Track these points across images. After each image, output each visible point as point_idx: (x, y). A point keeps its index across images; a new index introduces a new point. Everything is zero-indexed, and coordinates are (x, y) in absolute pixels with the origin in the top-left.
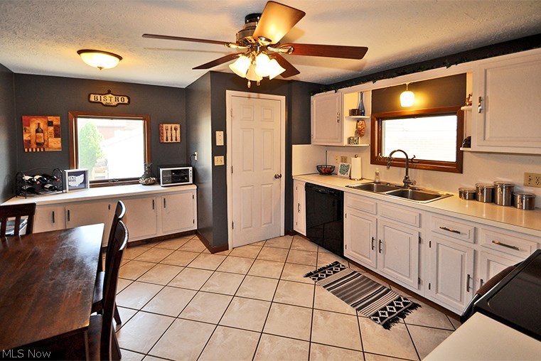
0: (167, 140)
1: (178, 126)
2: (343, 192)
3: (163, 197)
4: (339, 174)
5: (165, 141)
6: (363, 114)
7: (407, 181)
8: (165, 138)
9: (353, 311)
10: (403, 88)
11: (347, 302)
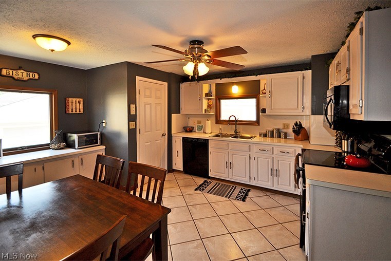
0: (72, 111)
1: (81, 100)
2: (208, 140)
3: (80, 157)
4: (197, 131)
5: (71, 112)
6: (211, 96)
7: (236, 132)
8: (70, 110)
9: (227, 199)
10: (233, 84)
11: (223, 196)
